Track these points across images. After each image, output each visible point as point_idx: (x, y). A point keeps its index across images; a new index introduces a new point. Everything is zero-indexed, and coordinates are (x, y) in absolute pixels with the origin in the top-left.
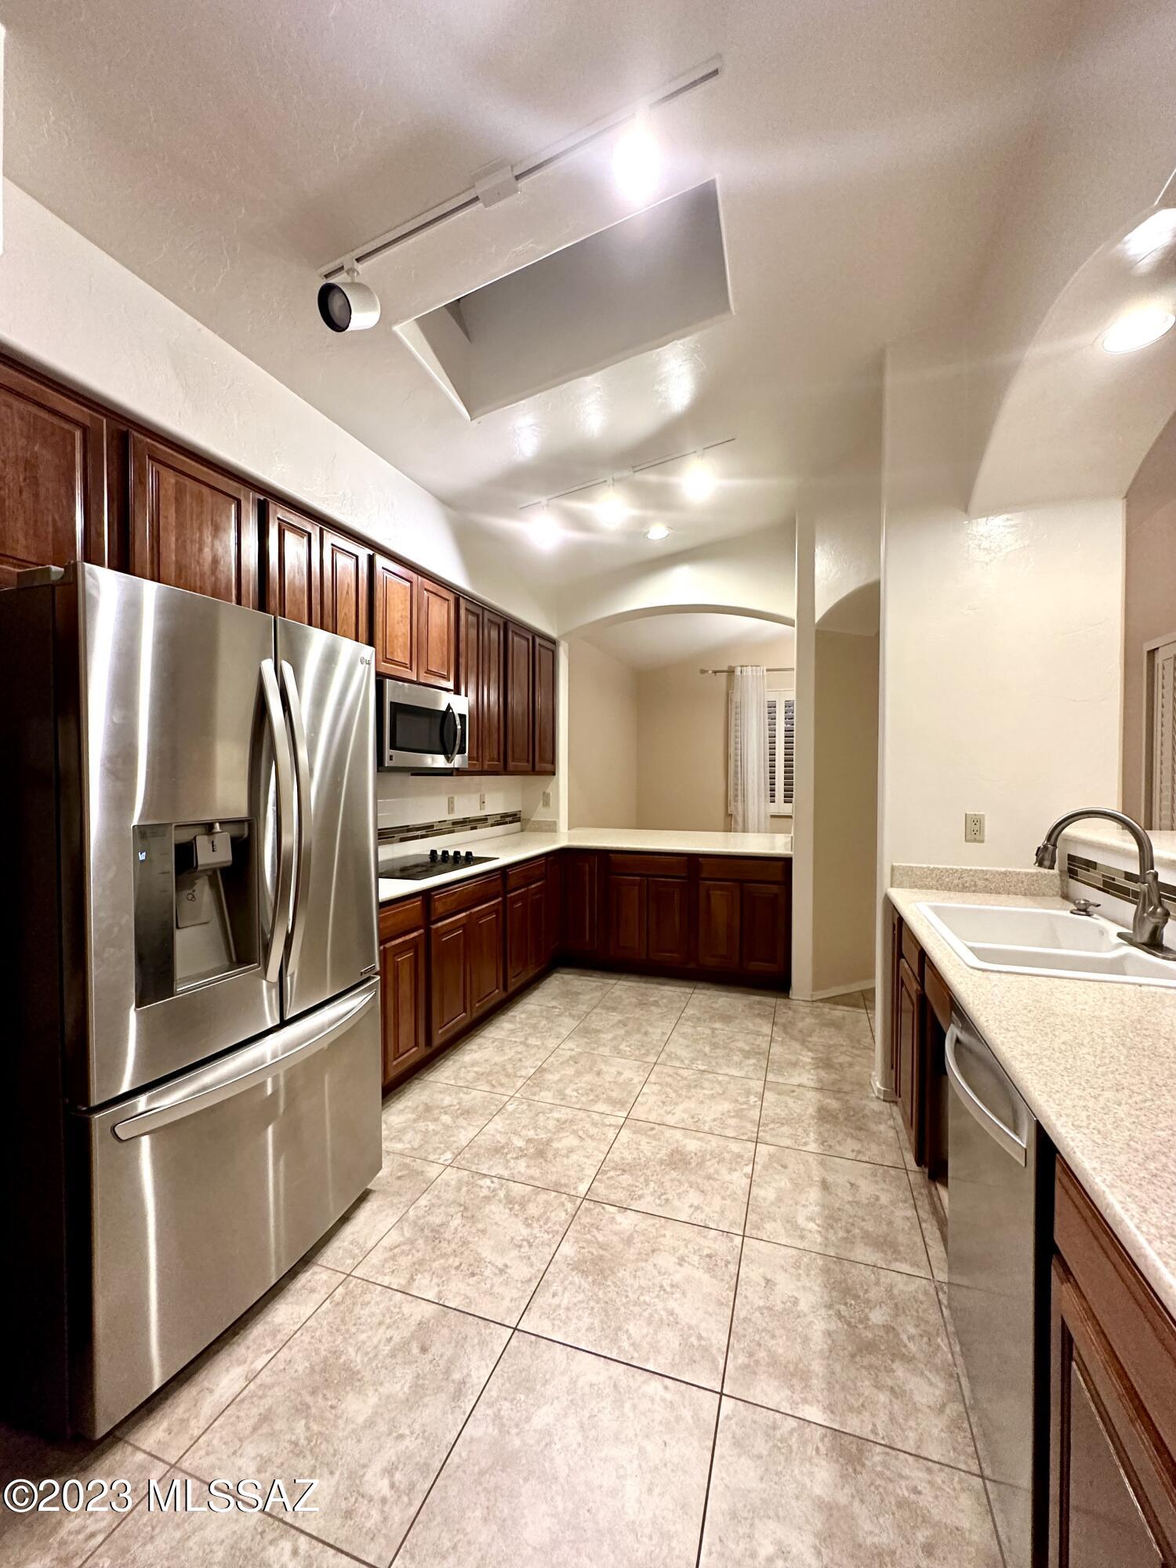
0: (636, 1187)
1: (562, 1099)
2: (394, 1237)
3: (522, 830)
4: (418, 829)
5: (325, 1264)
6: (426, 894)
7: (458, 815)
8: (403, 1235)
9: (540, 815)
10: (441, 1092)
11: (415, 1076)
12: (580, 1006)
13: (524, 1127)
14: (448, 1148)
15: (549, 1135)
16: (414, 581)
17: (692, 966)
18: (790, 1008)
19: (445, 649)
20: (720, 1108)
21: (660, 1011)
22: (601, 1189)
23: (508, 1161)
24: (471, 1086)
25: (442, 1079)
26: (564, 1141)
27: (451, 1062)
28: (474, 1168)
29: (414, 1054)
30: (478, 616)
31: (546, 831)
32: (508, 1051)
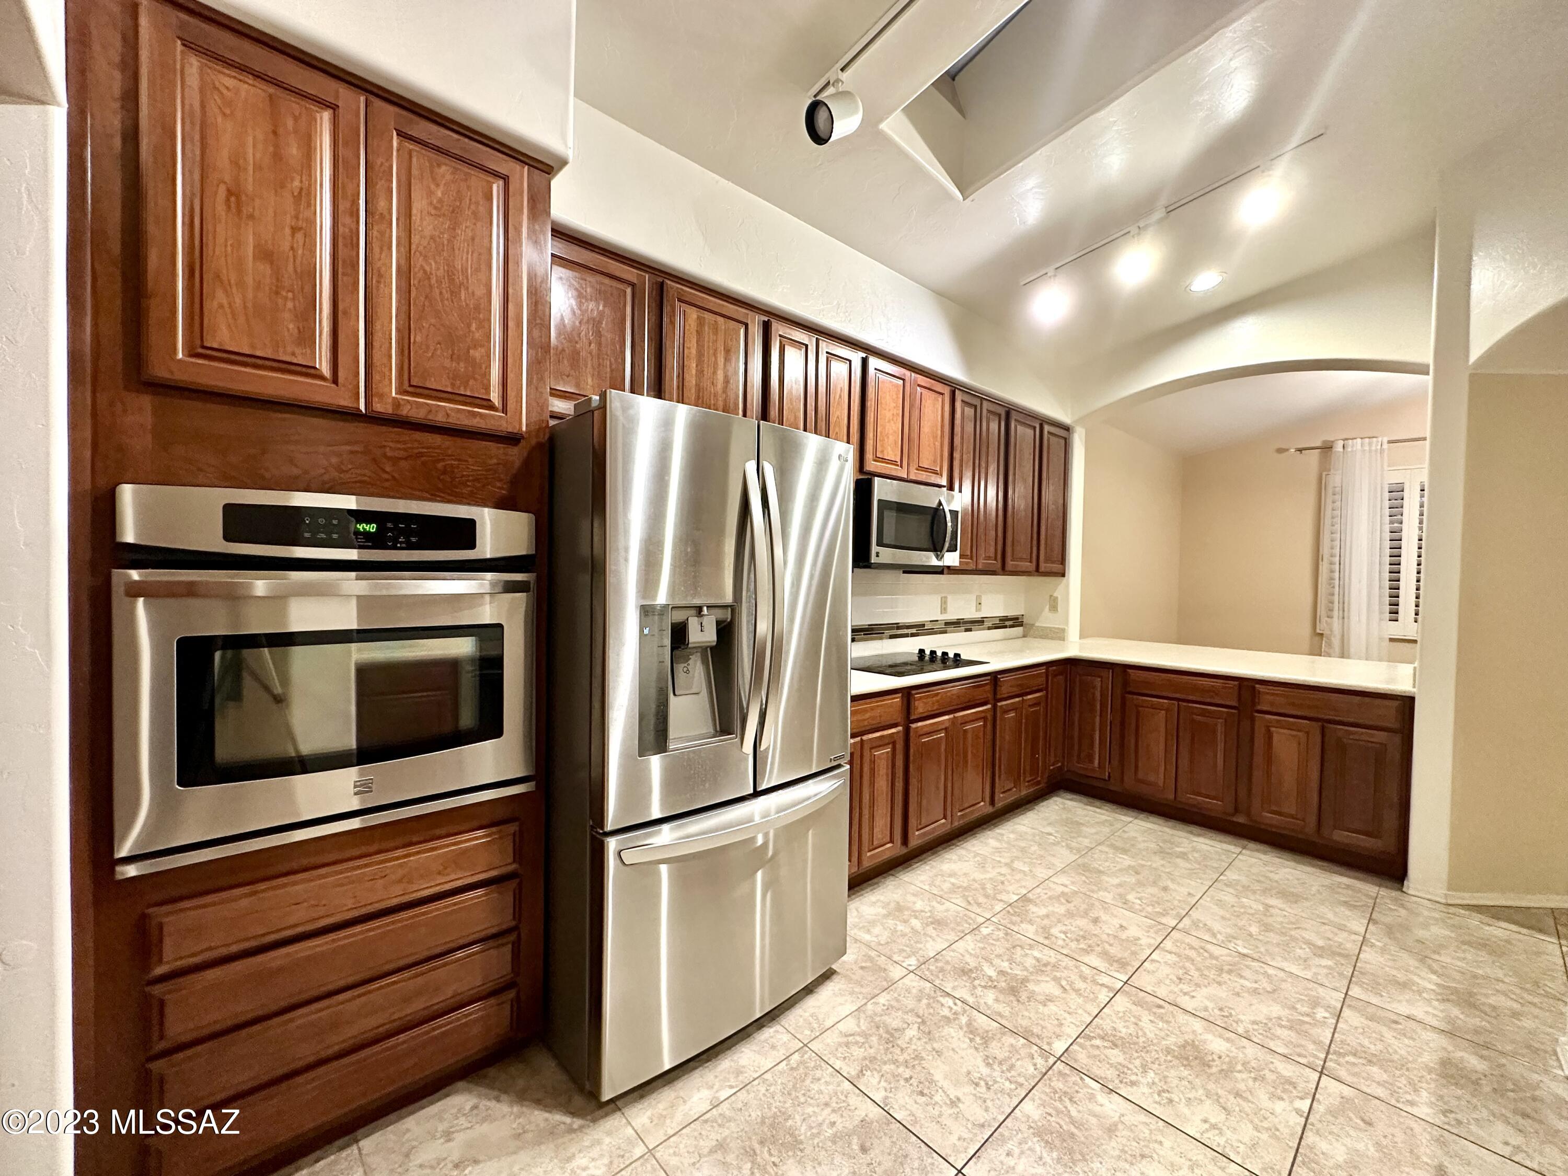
0: (1129, 1069)
1: (1046, 938)
2: (849, 1025)
3: (1024, 636)
4: (908, 627)
5: (786, 1026)
6: (907, 693)
7: (952, 616)
8: (859, 1026)
9: (1046, 620)
10: (914, 895)
11: (891, 872)
12: (1080, 839)
13: (999, 956)
14: (914, 953)
15: (1025, 973)
16: (907, 379)
17: (1241, 819)
18: (1402, 906)
19: (938, 444)
20: (1265, 1010)
21: (1189, 866)
22: (1081, 1057)
23: (975, 987)
24: (945, 896)
25: (917, 882)
26: (1043, 985)
27: (927, 868)
28: (937, 982)
29: (889, 850)
30: (975, 407)
31: (1052, 638)
32: (990, 869)
